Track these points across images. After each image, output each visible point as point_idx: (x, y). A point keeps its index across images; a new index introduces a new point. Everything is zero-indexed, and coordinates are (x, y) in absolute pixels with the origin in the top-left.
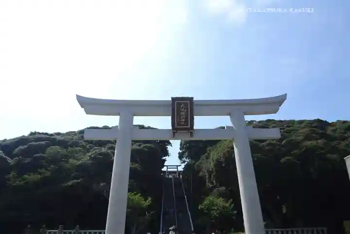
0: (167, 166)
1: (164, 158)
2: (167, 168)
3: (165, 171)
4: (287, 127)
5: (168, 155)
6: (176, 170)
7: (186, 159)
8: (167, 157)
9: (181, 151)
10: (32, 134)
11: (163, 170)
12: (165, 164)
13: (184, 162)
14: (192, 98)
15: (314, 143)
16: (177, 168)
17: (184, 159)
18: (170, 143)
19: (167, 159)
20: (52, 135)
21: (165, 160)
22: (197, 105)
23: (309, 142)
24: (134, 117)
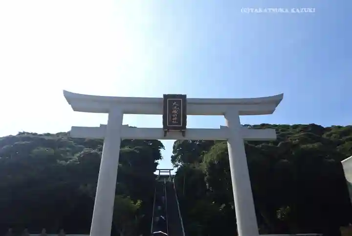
0: (160, 170)
1: (156, 161)
2: (160, 172)
3: (157, 176)
4: (282, 131)
5: (161, 158)
6: (168, 174)
7: (179, 163)
8: (160, 160)
9: (174, 155)
10: (20, 133)
11: (155, 173)
12: (157, 168)
13: (177, 166)
14: (185, 96)
15: (310, 146)
16: (170, 172)
17: (177, 163)
18: (162, 146)
19: (159, 163)
20: (41, 135)
21: (157, 164)
22: (190, 103)
23: (305, 146)
24: (124, 115)
